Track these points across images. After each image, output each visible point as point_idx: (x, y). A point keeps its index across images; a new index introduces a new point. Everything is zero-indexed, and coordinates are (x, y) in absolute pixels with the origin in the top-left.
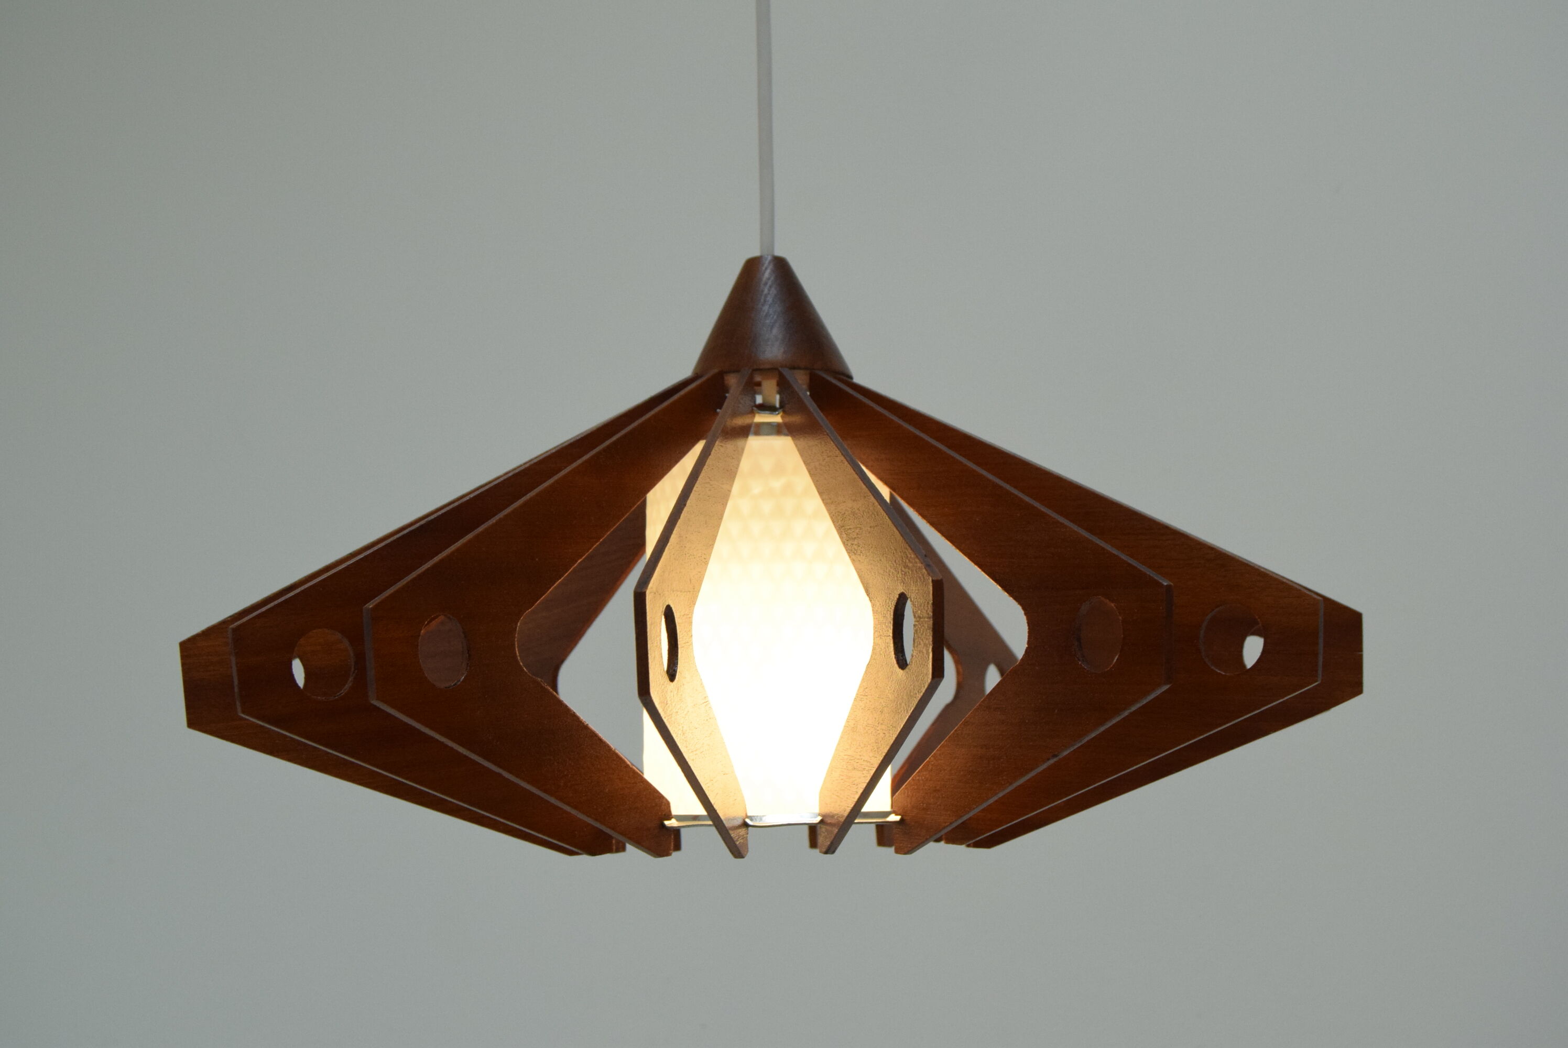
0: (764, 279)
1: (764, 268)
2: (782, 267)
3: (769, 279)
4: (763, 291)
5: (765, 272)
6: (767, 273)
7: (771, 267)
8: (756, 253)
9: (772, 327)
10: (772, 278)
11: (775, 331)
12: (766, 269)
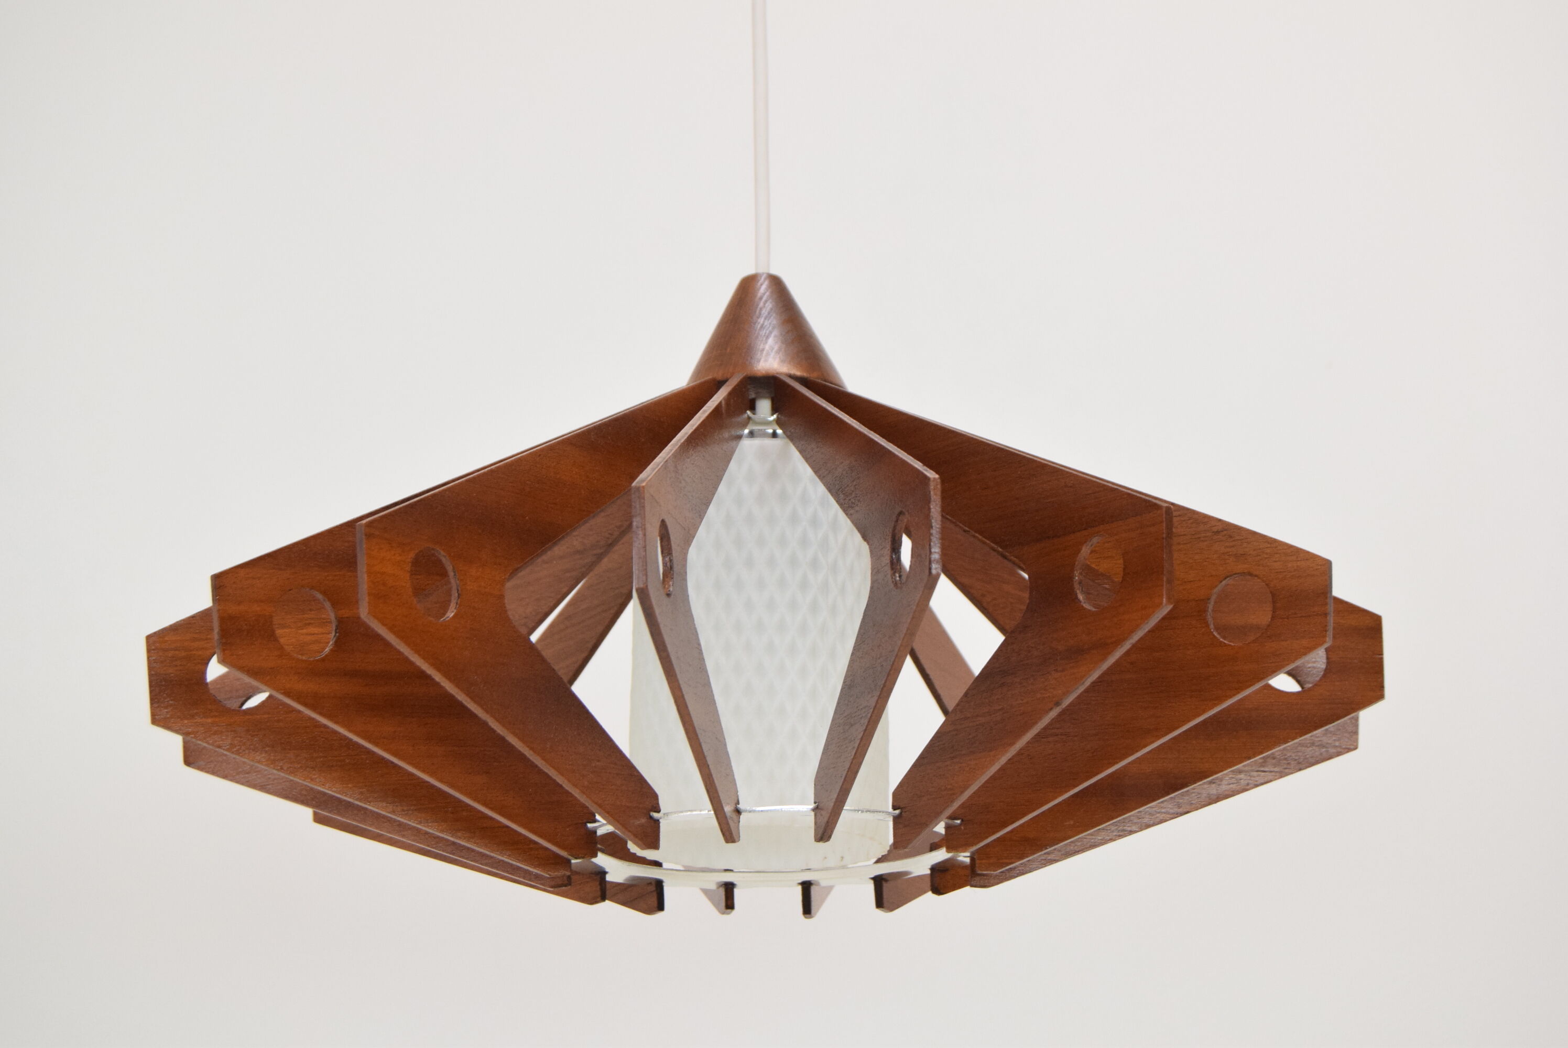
0: (759, 295)
1: (759, 284)
2: (777, 284)
3: (764, 294)
4: (758, 305)
5: (760, 288)
6: (763, 288)
7: (766, 283)
8: (750, 271)
9: (768, 337)
10: (768, 293)
11: (771, 341)
12: (762, 285)
